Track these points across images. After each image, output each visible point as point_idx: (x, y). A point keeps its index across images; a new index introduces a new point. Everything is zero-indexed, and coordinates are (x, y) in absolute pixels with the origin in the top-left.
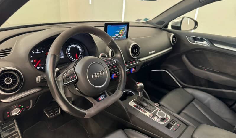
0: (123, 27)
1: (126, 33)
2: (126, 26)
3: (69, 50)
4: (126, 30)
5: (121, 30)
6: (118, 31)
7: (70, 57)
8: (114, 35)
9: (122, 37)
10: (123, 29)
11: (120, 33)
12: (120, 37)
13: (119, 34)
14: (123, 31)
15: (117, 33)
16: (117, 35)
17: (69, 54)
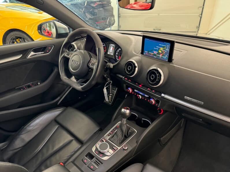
0: (165, 44)
1: (168, 54)
2: (168, 45)
3: (118, 51)
4: (168, 50)
5: (162, 49)
6: (158, 48)
7: (116, 56)
8: (152, 51)
9: (161, 57)
10: (164, 47)
11: (160, 52)
12: (159, 57)
13: (158, 52)
14: (163, 49)
15: (156, 50)
16: (155, 52)
17: (117, 54)
